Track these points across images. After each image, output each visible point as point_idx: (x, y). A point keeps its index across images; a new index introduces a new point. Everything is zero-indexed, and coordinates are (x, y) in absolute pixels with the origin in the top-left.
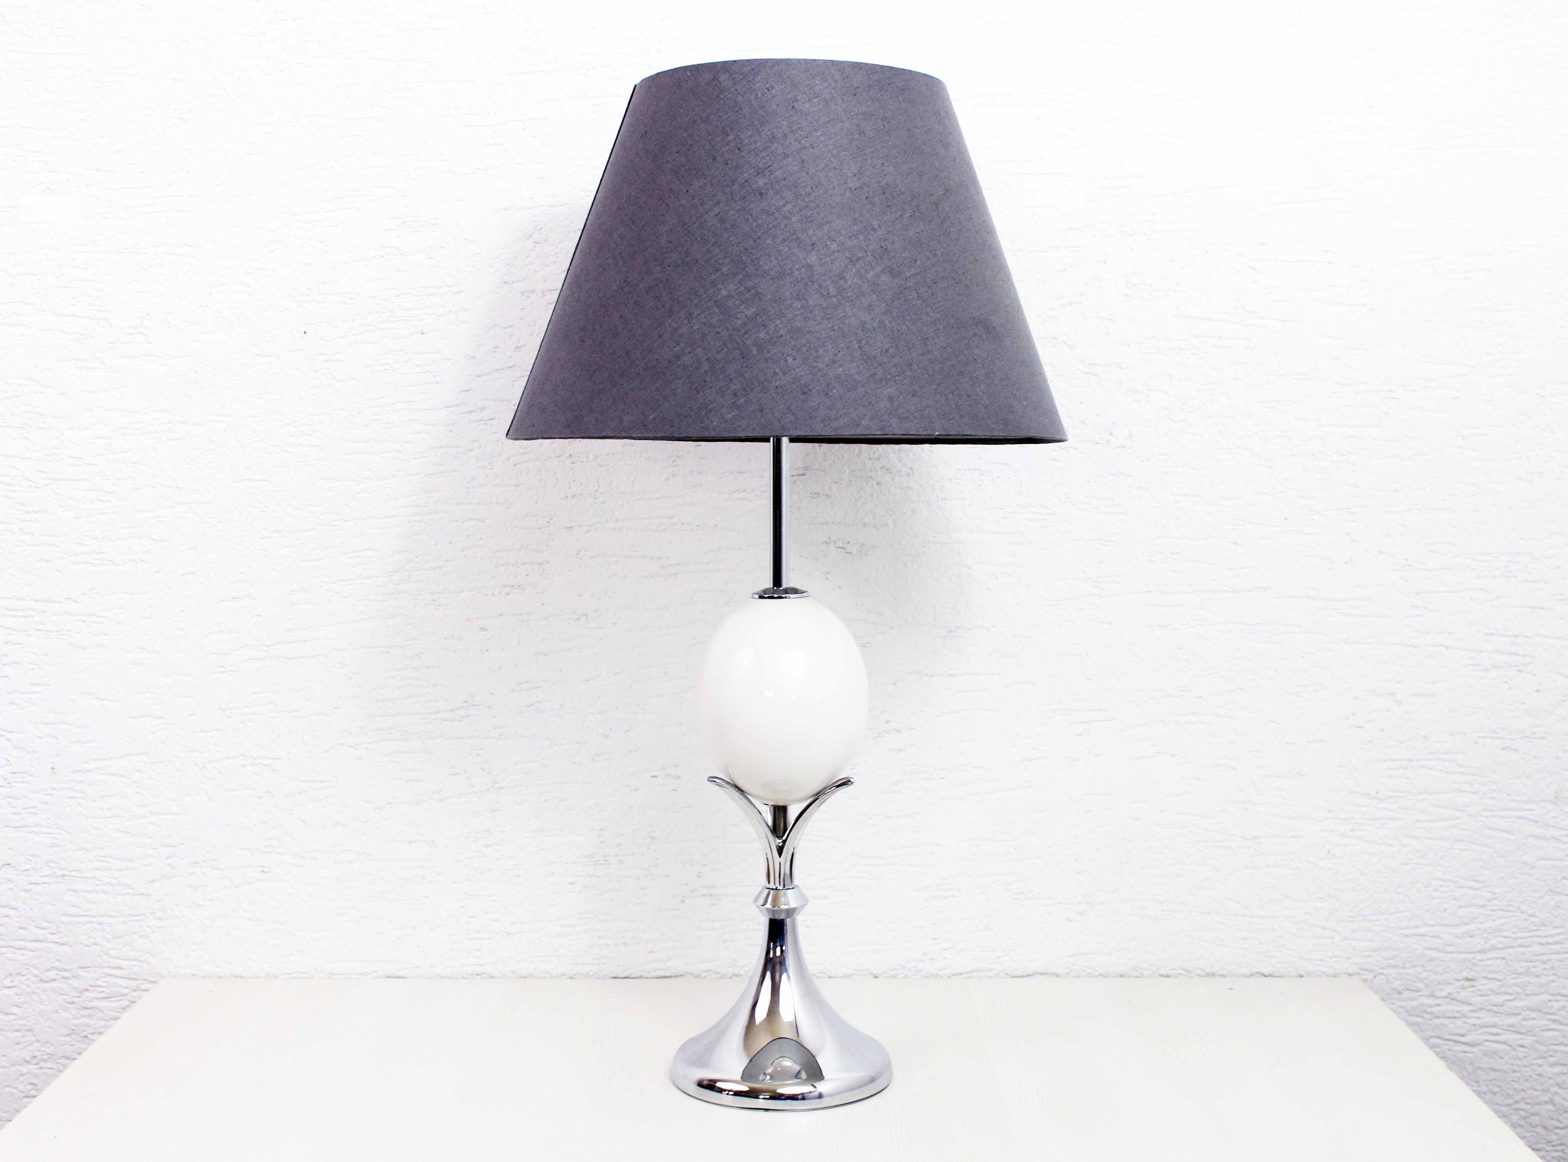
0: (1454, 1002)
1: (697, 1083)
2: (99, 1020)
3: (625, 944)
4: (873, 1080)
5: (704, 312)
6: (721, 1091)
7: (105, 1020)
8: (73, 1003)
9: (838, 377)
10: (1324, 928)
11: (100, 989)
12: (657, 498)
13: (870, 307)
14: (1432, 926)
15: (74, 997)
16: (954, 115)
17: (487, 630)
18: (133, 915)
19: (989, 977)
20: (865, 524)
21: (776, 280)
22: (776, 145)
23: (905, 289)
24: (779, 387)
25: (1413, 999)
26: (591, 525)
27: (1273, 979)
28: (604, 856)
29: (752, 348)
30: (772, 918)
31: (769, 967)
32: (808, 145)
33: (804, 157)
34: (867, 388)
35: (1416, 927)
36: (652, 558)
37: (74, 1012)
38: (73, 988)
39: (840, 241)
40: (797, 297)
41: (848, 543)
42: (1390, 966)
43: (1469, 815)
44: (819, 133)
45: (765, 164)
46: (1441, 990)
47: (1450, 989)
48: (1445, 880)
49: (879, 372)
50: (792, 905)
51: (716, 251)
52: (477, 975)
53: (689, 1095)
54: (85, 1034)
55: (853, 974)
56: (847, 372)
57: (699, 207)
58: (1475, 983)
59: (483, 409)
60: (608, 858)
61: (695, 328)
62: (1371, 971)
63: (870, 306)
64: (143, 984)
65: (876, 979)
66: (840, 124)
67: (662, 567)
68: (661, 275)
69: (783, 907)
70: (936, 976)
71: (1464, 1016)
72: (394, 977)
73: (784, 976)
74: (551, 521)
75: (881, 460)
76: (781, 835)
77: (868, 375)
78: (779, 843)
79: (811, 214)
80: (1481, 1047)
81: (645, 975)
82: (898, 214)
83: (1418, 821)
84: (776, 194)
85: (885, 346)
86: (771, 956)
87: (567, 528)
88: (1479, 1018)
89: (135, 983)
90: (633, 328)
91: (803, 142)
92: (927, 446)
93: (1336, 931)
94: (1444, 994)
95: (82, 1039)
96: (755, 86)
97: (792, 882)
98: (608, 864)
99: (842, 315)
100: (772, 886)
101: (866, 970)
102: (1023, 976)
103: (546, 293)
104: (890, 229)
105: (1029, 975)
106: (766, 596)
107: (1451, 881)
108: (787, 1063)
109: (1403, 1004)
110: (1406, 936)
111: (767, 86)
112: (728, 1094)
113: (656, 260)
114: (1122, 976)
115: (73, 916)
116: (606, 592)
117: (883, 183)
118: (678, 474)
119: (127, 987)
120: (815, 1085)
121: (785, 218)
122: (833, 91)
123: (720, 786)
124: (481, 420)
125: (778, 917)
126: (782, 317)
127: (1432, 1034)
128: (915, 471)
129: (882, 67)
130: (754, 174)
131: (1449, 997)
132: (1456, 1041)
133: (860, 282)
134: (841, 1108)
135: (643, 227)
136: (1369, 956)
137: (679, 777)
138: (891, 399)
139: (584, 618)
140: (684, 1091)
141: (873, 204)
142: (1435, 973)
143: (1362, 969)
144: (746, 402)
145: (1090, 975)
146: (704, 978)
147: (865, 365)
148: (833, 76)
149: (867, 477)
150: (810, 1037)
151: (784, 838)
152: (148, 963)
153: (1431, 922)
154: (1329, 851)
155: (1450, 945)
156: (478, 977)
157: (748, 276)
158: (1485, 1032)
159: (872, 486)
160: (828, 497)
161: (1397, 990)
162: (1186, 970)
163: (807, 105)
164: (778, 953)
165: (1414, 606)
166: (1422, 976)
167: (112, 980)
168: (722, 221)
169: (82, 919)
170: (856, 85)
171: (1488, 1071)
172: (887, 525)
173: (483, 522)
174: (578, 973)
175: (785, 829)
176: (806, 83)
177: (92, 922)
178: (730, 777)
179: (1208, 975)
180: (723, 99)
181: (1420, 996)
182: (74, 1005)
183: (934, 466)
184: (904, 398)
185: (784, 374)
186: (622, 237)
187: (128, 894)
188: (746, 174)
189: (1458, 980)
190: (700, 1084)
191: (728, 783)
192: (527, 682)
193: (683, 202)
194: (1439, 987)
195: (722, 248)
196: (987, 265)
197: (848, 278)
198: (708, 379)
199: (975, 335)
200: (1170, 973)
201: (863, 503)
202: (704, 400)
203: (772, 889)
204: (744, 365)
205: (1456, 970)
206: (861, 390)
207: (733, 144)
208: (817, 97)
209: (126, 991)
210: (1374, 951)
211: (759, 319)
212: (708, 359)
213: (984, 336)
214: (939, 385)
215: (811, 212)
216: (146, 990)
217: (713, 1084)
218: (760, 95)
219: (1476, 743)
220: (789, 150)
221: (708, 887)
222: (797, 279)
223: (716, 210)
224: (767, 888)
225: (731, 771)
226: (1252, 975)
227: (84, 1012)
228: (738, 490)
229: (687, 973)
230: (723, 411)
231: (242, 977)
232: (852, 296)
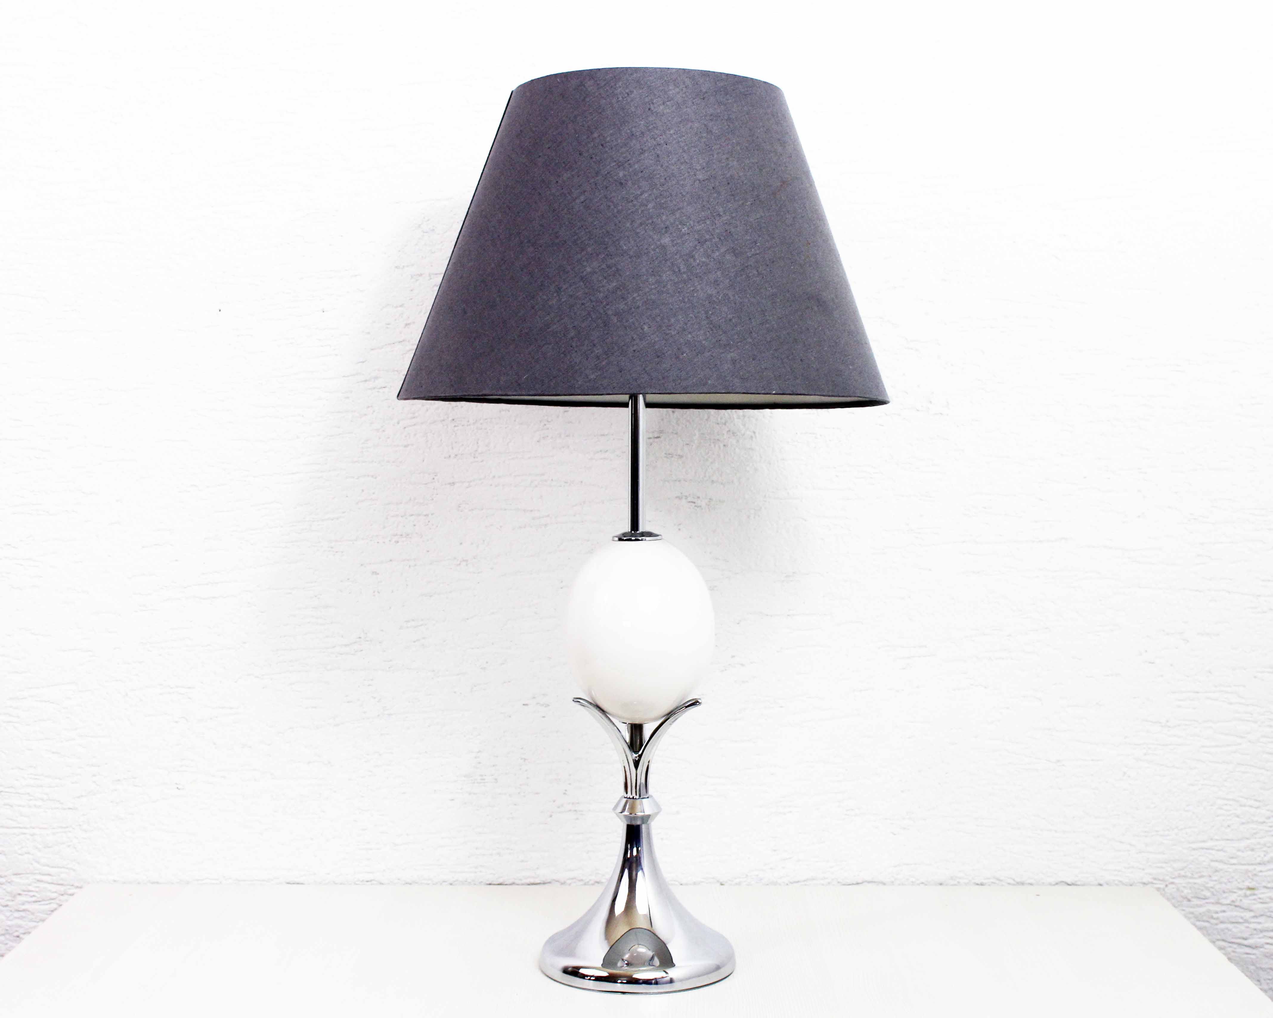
0: (1237, 908)
1: (562, 971)
2: (29, 921)
3: (499, 854)
4: (718, 968)
5: (570, 286)
6: (583, 976)
7: (35, 921)
8: (7, 906)
9: (688, 343)
10: (1121, 842)
11: (32, 894)
12: (529, 458)
13: (716, 283)
14: (1217, 840)
15: (8, 900)
16: (790, 118)
17: (378, 574)
18: (62, 827)
19: (823, 885)
20: (713, 481)
21: (634, 259)
22: (634, 141)
23: (747, 267)
24: (636, 351)
25: (1200, 906)
26: (471, 481)
27: (1075, 887)
28: (481, 776)
29: (612, 317)
30: (629, 824)
31: (627, 865)
32: (662, 142)
33: (659, 152)
34: (713, 352)
35: (1204, 841)
36: (524, 510)
37: (8, 914)
38: (8, 893)
39: (690, 225)
40: (652, 273)
41: (699, 498)
42: (1180, 876)
43: (1250, 741)
44: (672, 132)
45: (624, 158)
46: (1226, 898)
47: (1233, 897)
48: (1228, 800)
49: (724, 338)
50: (647, 813)
51: (582, 233)
52: (367, 881)
53: (555, 980)
54: (16, 934)
55: (702, 882)
56: (696, 339)
57: (568, 195)
58: (1256, 892)
59: (376, 378)
60: (484, 777)
61: (563, 300)
62: (1163, 880)
63: (716, 281)
64: (69, 889)
65: (722, 886)
66: (690, 124)
67: (534, 519)
68: (533, 255)
69: (640, 814)
70: (775, 883)
71: (1246, 921)
72: (294, 883)
73: (640, 874)
74: (436, 478)
75: (727, 424)
76: (637, 750)
77: (714, 340)
78: (636, 757)
79: (665, 202)
80: (1261, 949)
81: (517, 882)
82: (740, 203)
83: (1203, 747)
84: (634, 184)
85: (729, 316)
86: (629, 856)
87: (450, 484)
88: (1259, 923)
89: (62, 889)
90: (509, 300)
91: (658, 139)
92: (767, 411)
93: (1131, 845)
94: (1228, 902)
95: (15, 938)
96: (616, 91)
97: (647, 792)
98: (484, 783)
99: (692, 289)
100: (629, 795)
101: (713, 878)
102: (853, 884)
103: (432, 276)
104: (734, 215)
105: (858, 884)
106: (625, 538)
107: (1234, 800)
108: (642, 950)
109: (1192, 910)
110: (1194, 849)
111: (627, 91)
112: (590, 979)
113: (529, 241)
114: (941, 884)
115: (8, 828)
116: (484, 541)
117: (728, 175)
118: (547, 436)
119: (55, 892)
120: (667, 971)
121: (642, 205)
122: (684, 95)
123: (583, 706)
124: (374, 388)
125: (634, 823)
126: (639, 291)
127: (1219, 937)
128: (757, 434)
129: (727, 75)
130: (615, 167)
131: (1234, 905)
132: (1239, 944)
133: (708, 260)
134: (690, 992)
135: (519, 213)
136: (1162, 867)
137: (548, 705)
138: (734, 362)
139: (464, 563)
140: (552, 977)
141: (719, 193)
142: (1221, 883)
143: (1155, 879)
144: (608, 364)
145: (913, 883)
146: (570, 884)
147: (711, 332)
148: (684, 83)
149: (715, 439)
150: (662, 929)
151: (640, 753)
152: (74, 870)
153: (1216, 837)
154: (1125, 773)
155: (1232, 858)
156: (369, 883)
157: (610, 255)
158: (1265, 936)
159: (719, 447)
160: (681, 457)
161: (1186, 898)
162: (998, 880)
163: (661, 107)
164: (635, 853)
165: (1199, 555)
166: (1209, 885)
167: (42, 885)
168: (587, 208)
169: (16, 831)
170: (704, 90)
171: (1268, 970)
172: (733, 482)
173: (376, 478)
174: (457, 880)
175: (641, 745)
176: (661, 88)
177: (25, 834)
178: (592, 699)
179: (1018, 883)
180: (588, 102)
181: (1207, 903)
182: (7, 908)
183: (774, 430)
184: (745, 362)
185: (641, 340)
186: (500, 222)
187: (58, 808)
188: (609, 167)
189: (1241, 889)
190: (566, 971)
191: (591, 703)
192: (413, 620)
193: (554, 191)
194: (1225, 895)
195: (587, 230)
196: (819, 248)
197: (696, 256)
198: (574, 344)
199: (808, 308)
200: (984, 881)
201: (712, 463)
202: (571, 362)
203: (629, 798)
204: (606, 332)
205: (1239, 881)
206: (707, 354)
207: (597, 141)
208: (670, 101)
209: (54, 895)
210: (1166, 863)
211: (619, 293)
212: (574, 327)
213: (816, 308)
214: (776, 350)
215: (664, 200)
216: (72, 895)
217: (577, 970)
218: (621, 99)
219: (1255, 677)
220: (645, 146)
221: (573, 804)
222: (652, 258)
223: (582, 198)
224: (625, 798)
225: (594, 694)
226: (1057, 884)
227: (17, 914)
228: (601, 451)
229: (554, 880)
230: (587, 372)
231: (157, 883)
232: (700, 273)
